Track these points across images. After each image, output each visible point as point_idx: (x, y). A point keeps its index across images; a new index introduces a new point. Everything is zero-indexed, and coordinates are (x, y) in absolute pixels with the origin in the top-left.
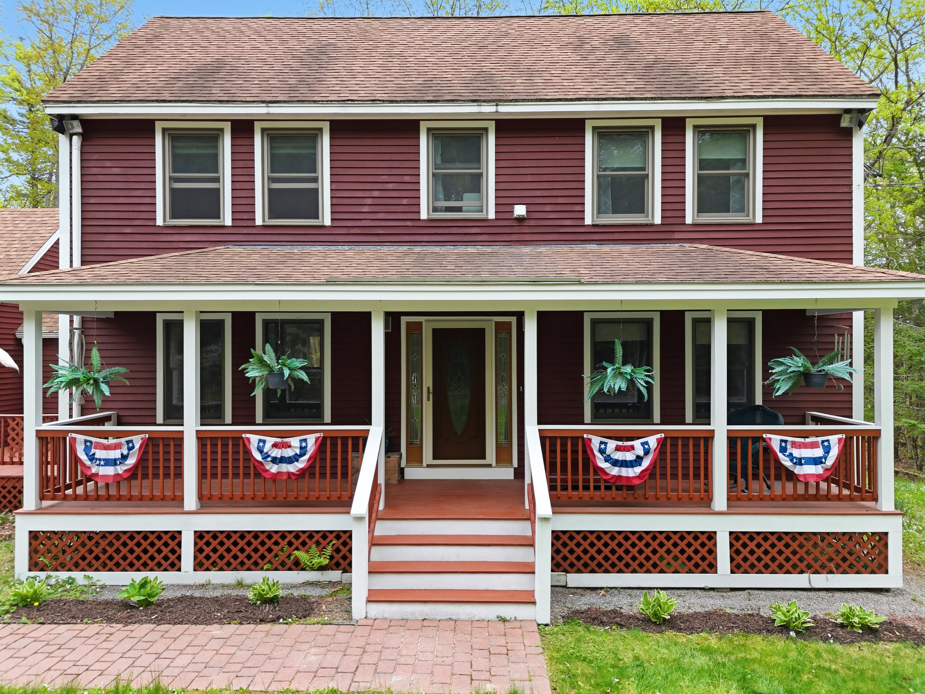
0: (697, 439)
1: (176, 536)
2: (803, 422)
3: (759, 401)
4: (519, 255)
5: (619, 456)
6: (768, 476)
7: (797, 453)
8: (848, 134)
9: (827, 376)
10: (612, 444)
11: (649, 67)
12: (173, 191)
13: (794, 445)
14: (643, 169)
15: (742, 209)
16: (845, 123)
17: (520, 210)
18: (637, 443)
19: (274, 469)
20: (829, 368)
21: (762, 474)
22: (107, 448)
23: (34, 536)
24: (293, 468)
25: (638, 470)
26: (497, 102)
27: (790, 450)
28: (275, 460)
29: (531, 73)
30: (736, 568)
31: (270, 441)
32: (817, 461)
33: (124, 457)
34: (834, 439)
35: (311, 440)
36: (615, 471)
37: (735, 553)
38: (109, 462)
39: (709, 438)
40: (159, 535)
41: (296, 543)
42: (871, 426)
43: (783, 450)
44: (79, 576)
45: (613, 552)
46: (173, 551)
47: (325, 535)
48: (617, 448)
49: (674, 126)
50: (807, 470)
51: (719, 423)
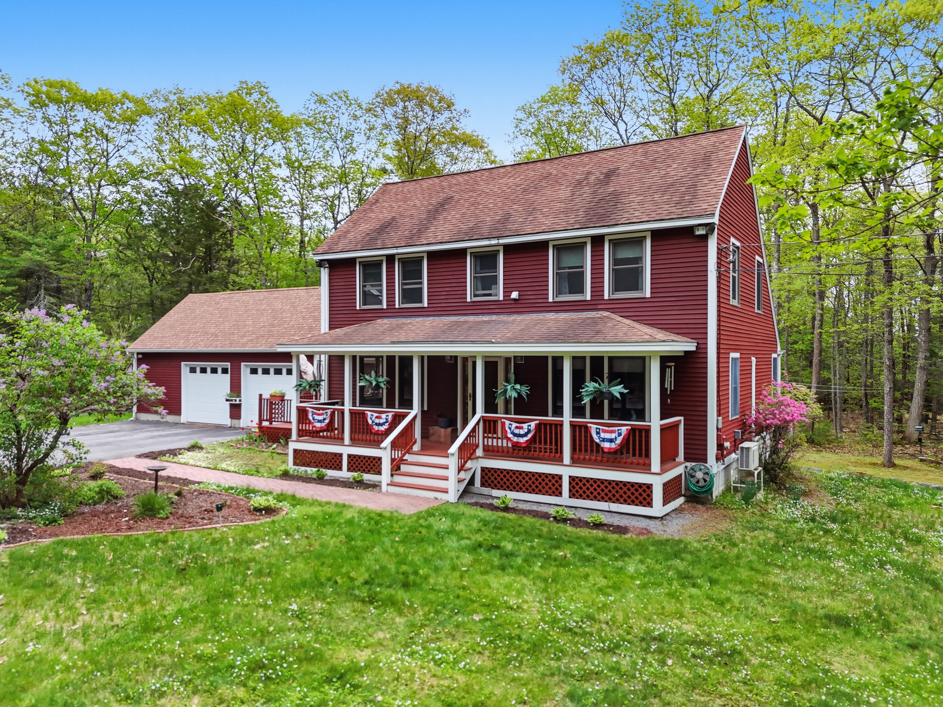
0: (556, 425)
1: (340, 455)
4: (505, 323)
5: (517, 431)
7: (603, 435)
8: (705, 238)
10: (514, 425)
13: (605, 431)
14: (582, 267)
15: (638, 289)
17: (515, 295)
18: (526, 425)
19: (376, 428)
22: (319, 415)
23: (295, 451)
24: (383, 428)
25: (525, 439)
26: (498, 238)
27: (600, 433)
28: (377, 424)
30: (572, 496)
31: (375, 415)
32: (611, 441)
33: (324, 419)
34: (624, 429)
35: (390, 416)
36: (515, 439)
37: (571, 487)
38: (319, 421)
39: (561, 424)
40: (336, 454)
42: (649, 424)
43: (597, 433)
44: (303, 468)
46: (340, 462)
48: (517, 427)
49: (598, 241)
50: (606, 445)
51: (567, 418)
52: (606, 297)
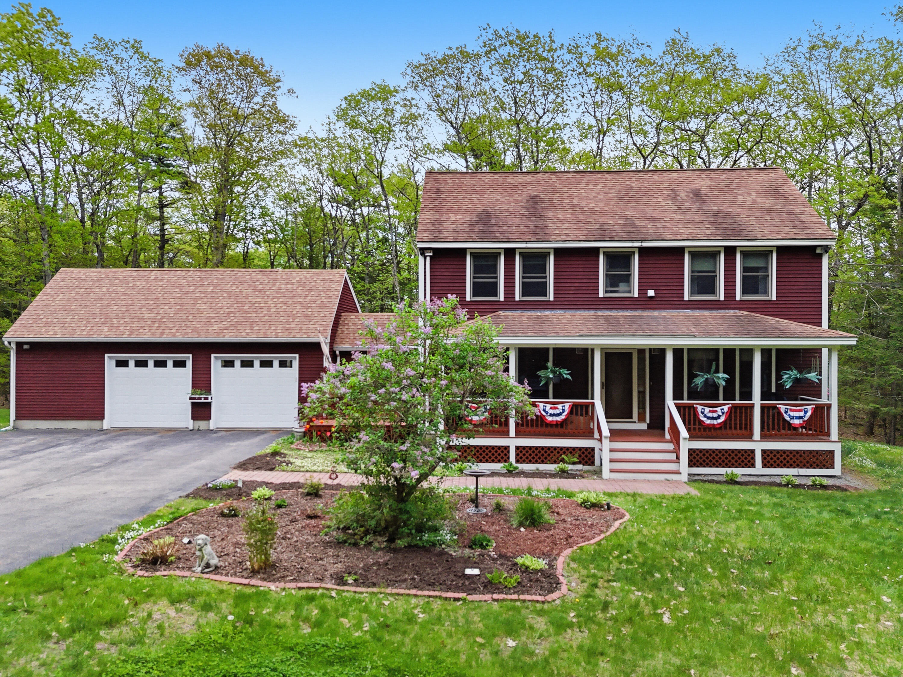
0: (746, 407)
1: (507, 448)
2: (796, 400)
3: (774, 390)
5: (710, 415)
6: (779, 428)
7: (792, 414)
8: (820, 256)
9: (807, 379)
10: (707, 410)
11: (715, 216)
12: (474, 283)
13: (791, 410)
14: (714, 272)
15: (765, 292)
16: (818, 251)
17: (651, 293)
18: (718, 409)
19: (550, 419)
20: (808, 376)
21: (776, 427)
24: (558, 419)
25: (719, 421)
26: (642, 241)
27: (789, 412)
28: (551, 415)
29: (653, 220)
30: (764, 466)
31: (549, 406)
32: (800, 418)
34: (809, 407)
35: (567, 406)
36: (708, 422)
37: (764, 459)
39: (752, 406)
40: (499, 447)
41: (561, 452)
42: (828, 402)
43: (786, 412)
45: (707, 458)
46: (506, 455)
47: (574, 449)
48: (710, 411)
49: (730, 252)
50: (797, 422)
51: (757, 400)
52: (738, 298)
